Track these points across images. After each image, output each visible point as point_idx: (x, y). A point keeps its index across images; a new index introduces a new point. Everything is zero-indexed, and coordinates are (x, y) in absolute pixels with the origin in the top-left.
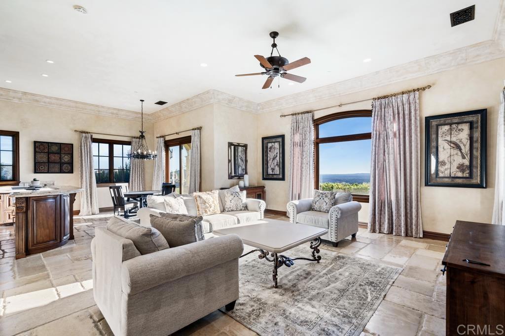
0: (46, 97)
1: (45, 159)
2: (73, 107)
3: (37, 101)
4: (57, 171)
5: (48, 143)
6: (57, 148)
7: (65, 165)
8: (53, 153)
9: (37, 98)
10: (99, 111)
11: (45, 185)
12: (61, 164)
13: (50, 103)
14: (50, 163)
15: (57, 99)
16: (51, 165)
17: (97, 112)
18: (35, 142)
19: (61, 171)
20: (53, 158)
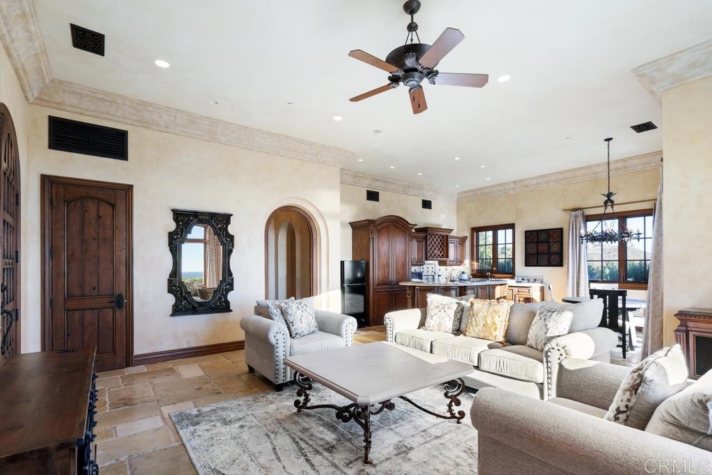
0: (531, 179)
1: (534, 251)
2: (561, 180)
3: (527, 186)
4: (546, 264)
5: (537, 231)
6: (545, 236)
7: (553, 257)
8: (542, 242)
9: (525, 183)
10: (595, 173)
11: (535, 280)
12: (549, 254)
13: (538, 184)
14: (540, 254)
15: (542, 177)
16: (540, 256)
17: (593, 176)
18: (526, 232)
19: (550, 264)
20: (543, 247)
